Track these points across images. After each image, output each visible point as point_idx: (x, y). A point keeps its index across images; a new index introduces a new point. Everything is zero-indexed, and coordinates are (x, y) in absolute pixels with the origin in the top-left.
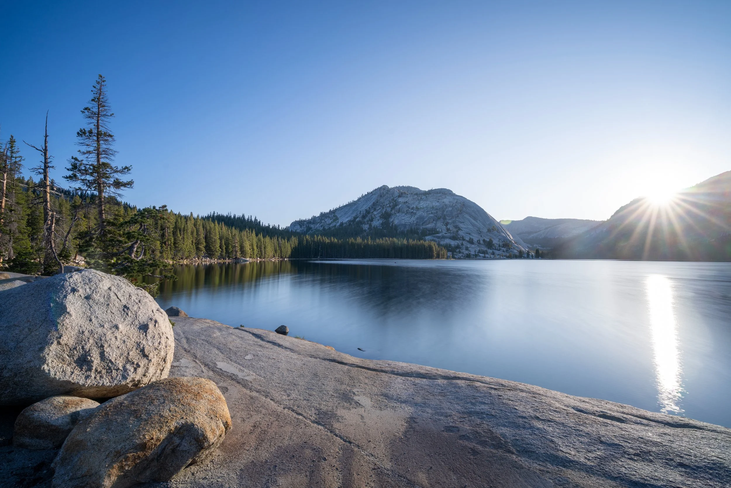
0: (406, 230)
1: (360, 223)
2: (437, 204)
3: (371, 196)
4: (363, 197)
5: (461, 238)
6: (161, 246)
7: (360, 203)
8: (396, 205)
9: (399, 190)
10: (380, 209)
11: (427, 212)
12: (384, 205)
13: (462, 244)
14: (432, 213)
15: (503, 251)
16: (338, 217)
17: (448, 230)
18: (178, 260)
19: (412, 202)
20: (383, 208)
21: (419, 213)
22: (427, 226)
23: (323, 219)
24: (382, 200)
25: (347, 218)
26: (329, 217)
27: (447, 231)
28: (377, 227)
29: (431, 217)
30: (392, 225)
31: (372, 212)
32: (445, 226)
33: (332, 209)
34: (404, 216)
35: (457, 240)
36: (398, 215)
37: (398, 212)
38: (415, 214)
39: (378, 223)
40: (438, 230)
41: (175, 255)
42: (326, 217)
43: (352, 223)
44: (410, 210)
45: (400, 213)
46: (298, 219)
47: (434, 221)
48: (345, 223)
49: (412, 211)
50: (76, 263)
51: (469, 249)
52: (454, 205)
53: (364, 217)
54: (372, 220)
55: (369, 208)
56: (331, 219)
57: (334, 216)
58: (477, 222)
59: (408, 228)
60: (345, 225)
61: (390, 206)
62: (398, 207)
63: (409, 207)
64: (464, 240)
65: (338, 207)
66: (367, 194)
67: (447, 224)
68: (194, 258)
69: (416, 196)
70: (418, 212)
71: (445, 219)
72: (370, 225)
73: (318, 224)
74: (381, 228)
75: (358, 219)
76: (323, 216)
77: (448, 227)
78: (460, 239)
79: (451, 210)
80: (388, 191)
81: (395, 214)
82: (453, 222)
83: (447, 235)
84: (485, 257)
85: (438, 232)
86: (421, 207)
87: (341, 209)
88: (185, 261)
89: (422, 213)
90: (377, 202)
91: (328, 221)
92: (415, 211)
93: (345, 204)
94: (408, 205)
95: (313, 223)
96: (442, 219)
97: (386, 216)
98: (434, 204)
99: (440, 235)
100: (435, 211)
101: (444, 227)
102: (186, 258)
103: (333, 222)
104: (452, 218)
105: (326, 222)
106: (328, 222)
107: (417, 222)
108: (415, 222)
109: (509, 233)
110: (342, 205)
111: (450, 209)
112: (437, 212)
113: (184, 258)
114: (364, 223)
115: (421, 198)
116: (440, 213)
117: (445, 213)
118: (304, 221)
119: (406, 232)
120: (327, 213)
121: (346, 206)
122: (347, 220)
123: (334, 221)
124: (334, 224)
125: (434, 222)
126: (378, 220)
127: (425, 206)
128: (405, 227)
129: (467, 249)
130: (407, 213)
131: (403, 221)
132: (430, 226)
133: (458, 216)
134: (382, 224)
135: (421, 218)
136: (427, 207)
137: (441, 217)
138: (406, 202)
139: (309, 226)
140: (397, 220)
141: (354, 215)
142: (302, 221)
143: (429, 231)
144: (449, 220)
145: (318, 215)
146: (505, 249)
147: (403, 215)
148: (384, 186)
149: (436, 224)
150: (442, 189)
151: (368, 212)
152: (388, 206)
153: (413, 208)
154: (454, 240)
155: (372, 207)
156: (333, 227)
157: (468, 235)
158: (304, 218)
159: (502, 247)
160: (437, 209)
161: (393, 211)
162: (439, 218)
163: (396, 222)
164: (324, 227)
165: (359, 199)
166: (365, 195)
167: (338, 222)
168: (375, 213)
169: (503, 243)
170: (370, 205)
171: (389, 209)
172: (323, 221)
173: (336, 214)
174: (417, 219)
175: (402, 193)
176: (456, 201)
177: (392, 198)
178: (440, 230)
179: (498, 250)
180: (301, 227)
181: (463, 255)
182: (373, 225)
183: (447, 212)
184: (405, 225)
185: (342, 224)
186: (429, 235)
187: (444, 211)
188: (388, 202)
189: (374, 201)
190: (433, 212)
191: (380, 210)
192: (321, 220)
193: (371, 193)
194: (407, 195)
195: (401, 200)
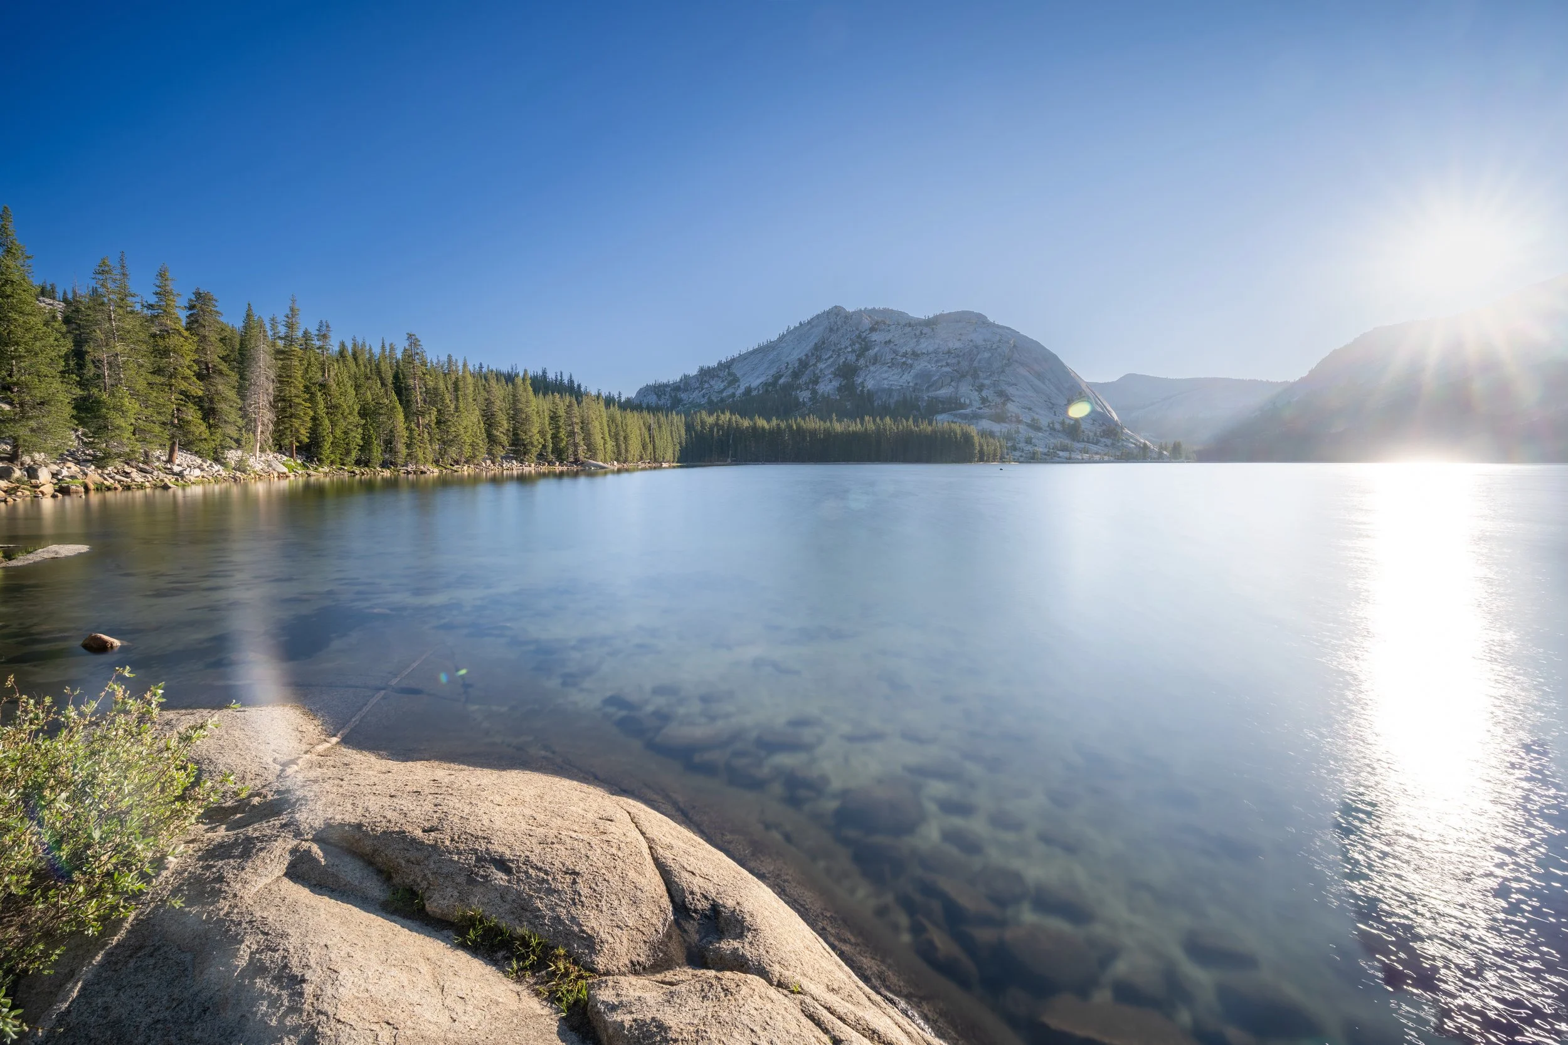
0: (892, 401)
1: (788, 388)
2: (958, 345)
3: (809, 329)
4: (789, 332)
5: (1014, 419)
6: (407, 429)
7: (784, 345)
8: (867, 349)
9: (870, 317)
10: (831, 357)
11: (937, 361)
12: (840, 349)
13: (1018, 432)
14: (948, 364)
15: (1106, 446)
16: (738, 376)
17: (984, 400)
18: (449, 466)
19: (902, 341)
20: (839, 355)
21: (921, 365)
22: (938, 392)
23: (705, 382)
24: (834, 338)
25: (758, 377)
26: (718, 376)
27: (982, 403)
28: (828, 395)
29: (947, 373)
30: (862, 391)
31: (814, 365)
32: (977, 393)
33: (724, 360)
34: (886, 372)
35: (1005, 422)
36: (872, 368)
37: (874, 364)
38: (911, 366)
39: (829, 387)
40: (962, 400)
41: (442, 453)
42: (713, 377)
43: (770, 389)
44: (899, 358)
45: (878, 366)
46: (651, 382)
47: (952, 381)
48: (757, 388)
49: (904, 359)
50: (174, 474)
51: (1033, 441)
52: (994, 346)
53: (796, 375)
54: (816, 382)
55: (807, 355)
56: (723, 381)
57: (729, 374)
58: (1044, 383)
59: (896, 397)
60: (754, 393)
61: (853, 351)
62: (872, 352)
63: (895, 352)
64: (1019, 421)
65: (736, 355)
66: (798, 325)
67: (980, 388)
68: (484, 460)
69: (908, 329)
70: (916, 363)
71: (975, 376)
72: (814, 392)
73: (697, 391)
74: (838, 397)
75: (782, 381)
76: (706, 374)
77: (984, 394)
78: (1011, 421)
79: (990, 358)
80: (846, 317)
81: (867, 366)
82: (994, 384)
83: (982, 411)
84: (1070, 458)
85: (963, 406)
86: (923, 351)
87: (743, 358)
88: (465, 468)
89: (926, 364)
90: (824, 343)
91: (718, 385)
92: (910, 361)
93: (751, 349)
94: (894, 347)
95: (685, 390)
96: (969, 378)
97: (847, 372)
98: (951, 345)
99: (968, 411)
100: (954, 361)
101: (975, 395)
102: (467, 462)
103: (729, 386)
104: (990, 375)
105: (712, 386)
106: (716, 387)
107: (916, 384)
108: (911, 384)
109: (1109, 408)
110: (744, 351)
111: (987, 355)
112: (959, 363)
113: (463, 460)
114: (799, 387)
115: (921, 333)
116: (965, 365)
117: (975, 364)
118: (666, 385)
119: (893, 406)
120: (714, 369)
121: (754, 352)
122: (759, 381)
123: (730, 384)
124: (730, 391)
125: (953, 383)
126: (831, 381)
127: (931, 349)
128: (890, 395)
129: (1029, 441)
130: (893, 364)
131: (886, 382)
132: (944, 392)
133: (1003, 371)
134: (839, 389)
135: (924, 376)
136: (936, 352)
137: (967, 372)
138: (890, 341)
139: (676, 396)
140: (872, 380)
141: (773, 371)
142: (660, 386)
143: (943, 403)
144: (984, 379)
145: (693, 371)
146: (1109, 442)
147: (885, 368)
148: (836, 307)
149: (957, 388)
150: (964, 312)
151: (803, 364)
152: (849, 349)
153: (905, 355)
154: (999, 422)
155: (813, 354)
156: (728, 397)
157: (1027, 411)
158: (664, 380)
159: (1102, 437)
160: (958, 356)
161: (862, 362)
162: (963, 376)
163: (870, 384)
164: (709, 397)
165: (782, 338)
166: (796, 328)
167: (739, 386)
168: (821, 366)
169: (1104, 427)
170: (808, 348)
171: (852, 358)
172: (706, 385)
173: (734, 370)
174: (916, 376)
175: (877, 323)
176: (998, 338)
177: (858, 332)
178: (968, 402)
179: (1093, 443)
180: (659, 397)
181: (1023, 454)
182: (820, 392)
183: (979, 362)
184: (889, 392)
185: (748, 391)
186: (943, 411)
187: (972, 360)
188: (848, 343)
189: (816, 341)
190: (949, 361)
191: (832, 360)
192: (702, 383)
193: (809, 322)
194: (889, 326)
195: (875, 337)
